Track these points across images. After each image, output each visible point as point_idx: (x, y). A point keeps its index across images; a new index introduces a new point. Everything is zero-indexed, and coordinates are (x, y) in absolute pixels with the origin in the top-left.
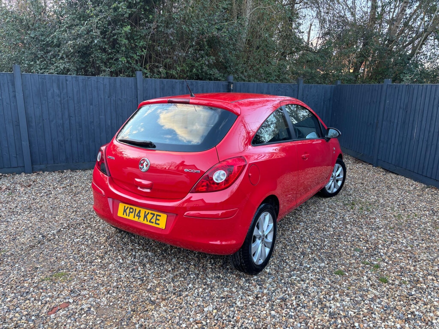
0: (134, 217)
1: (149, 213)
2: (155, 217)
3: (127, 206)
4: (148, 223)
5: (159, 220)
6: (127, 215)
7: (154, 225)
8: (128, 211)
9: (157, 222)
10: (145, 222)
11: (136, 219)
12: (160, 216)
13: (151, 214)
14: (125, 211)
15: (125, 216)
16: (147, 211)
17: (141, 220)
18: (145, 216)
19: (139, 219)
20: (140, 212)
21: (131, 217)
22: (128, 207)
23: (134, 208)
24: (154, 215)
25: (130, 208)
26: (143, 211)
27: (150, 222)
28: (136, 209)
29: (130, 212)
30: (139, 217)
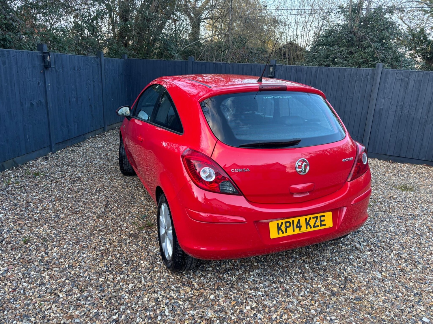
0: (294, 231)
1: (310, 218)
2: (319, 220)
3: (280, 222)
4: (313, 229)
5: (324, 221)
6: (283, 233)
7: (320, 228)
8: (283, 228)
9: (323, 223)
10: (309, 230)
11: (297, 231)
12: (324, 216)
13: (313, 218)
14: (279, 229)
15: (281, 235)
16: (308, 217)
17: (304, 229)
18: (307, 224)
19: (300, 230)
20: (299, 221)
21: (290, 232)
22: (282, 223)
23: (290, 220)
24: (317, 217)
25: (286, 223)
26: (303, 219)
27: (314, 226)
28: (293, 221)
29: (287, 227)
30: (300, 227)
